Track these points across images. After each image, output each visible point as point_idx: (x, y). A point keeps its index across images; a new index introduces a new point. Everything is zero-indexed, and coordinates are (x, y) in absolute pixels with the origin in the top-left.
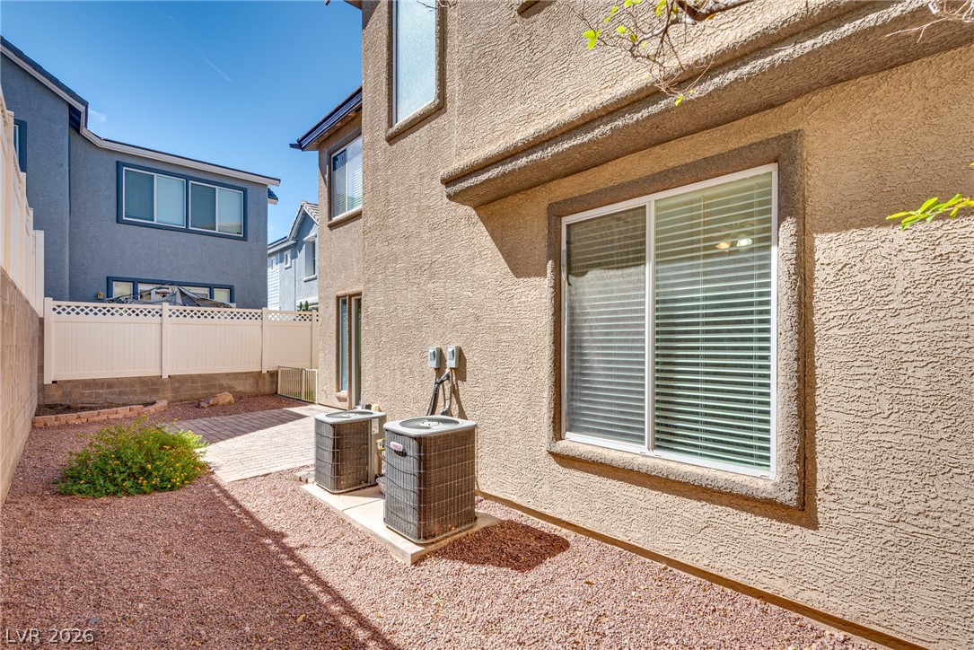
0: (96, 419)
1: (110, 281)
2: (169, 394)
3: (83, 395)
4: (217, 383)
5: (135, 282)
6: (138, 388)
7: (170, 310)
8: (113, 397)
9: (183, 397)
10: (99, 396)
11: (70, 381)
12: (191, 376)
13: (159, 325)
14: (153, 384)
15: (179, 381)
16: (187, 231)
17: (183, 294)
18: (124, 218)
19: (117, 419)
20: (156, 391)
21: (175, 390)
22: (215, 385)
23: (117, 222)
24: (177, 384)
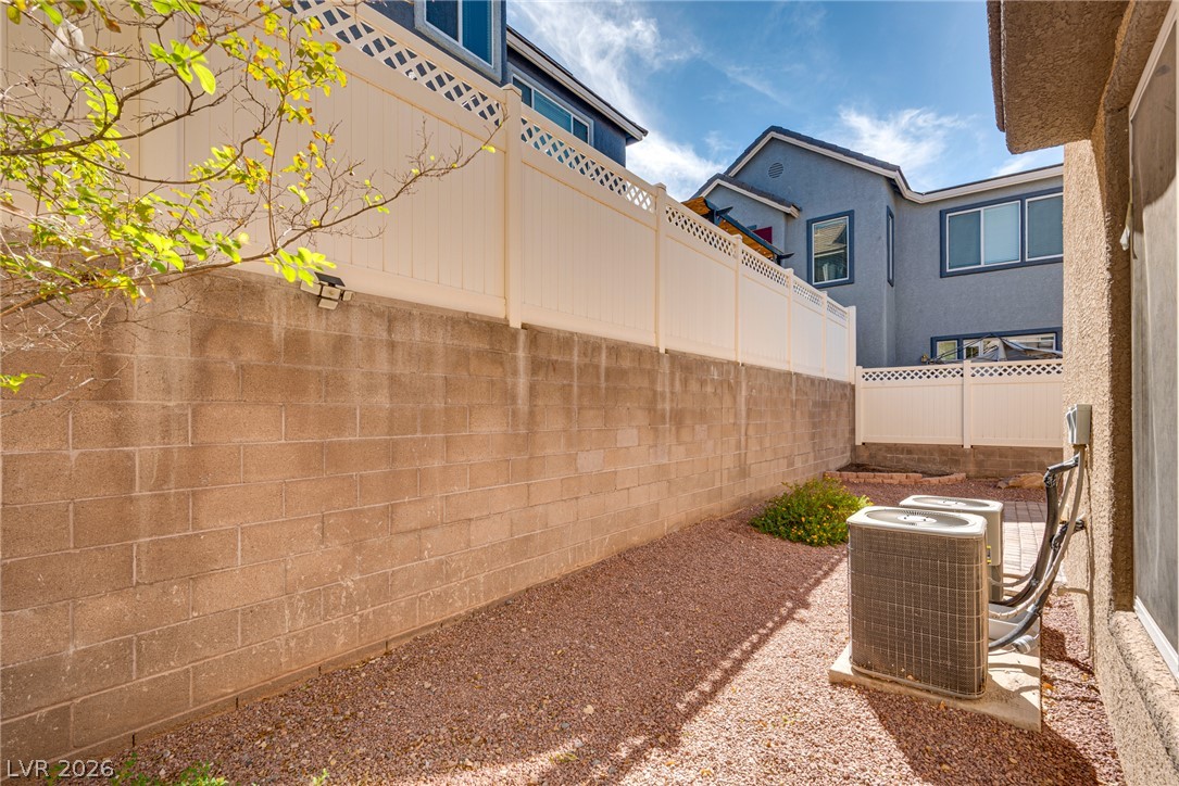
0: (872, 481)
1: (934, 341)
2: (972, 469)
3: (885, 458)
4: (1036, 460)
5: (960, 339)
6: (937, 456)
7: (973, 368)
8: (912, 463)
9: (988, 473)
10: (899, 461)
11: (875, 444)
12: (999, 448)
13: (960, 387)
14: (953, 454)
15: (984, 454)
16: (1023, 264)
17: (1007, 347)
18: (948, 270)
19: (891, 484)
20: (956, 462)
21: (979, 464)
22: (1033, 463)
23: (941, 277)
24: (981, 457)
